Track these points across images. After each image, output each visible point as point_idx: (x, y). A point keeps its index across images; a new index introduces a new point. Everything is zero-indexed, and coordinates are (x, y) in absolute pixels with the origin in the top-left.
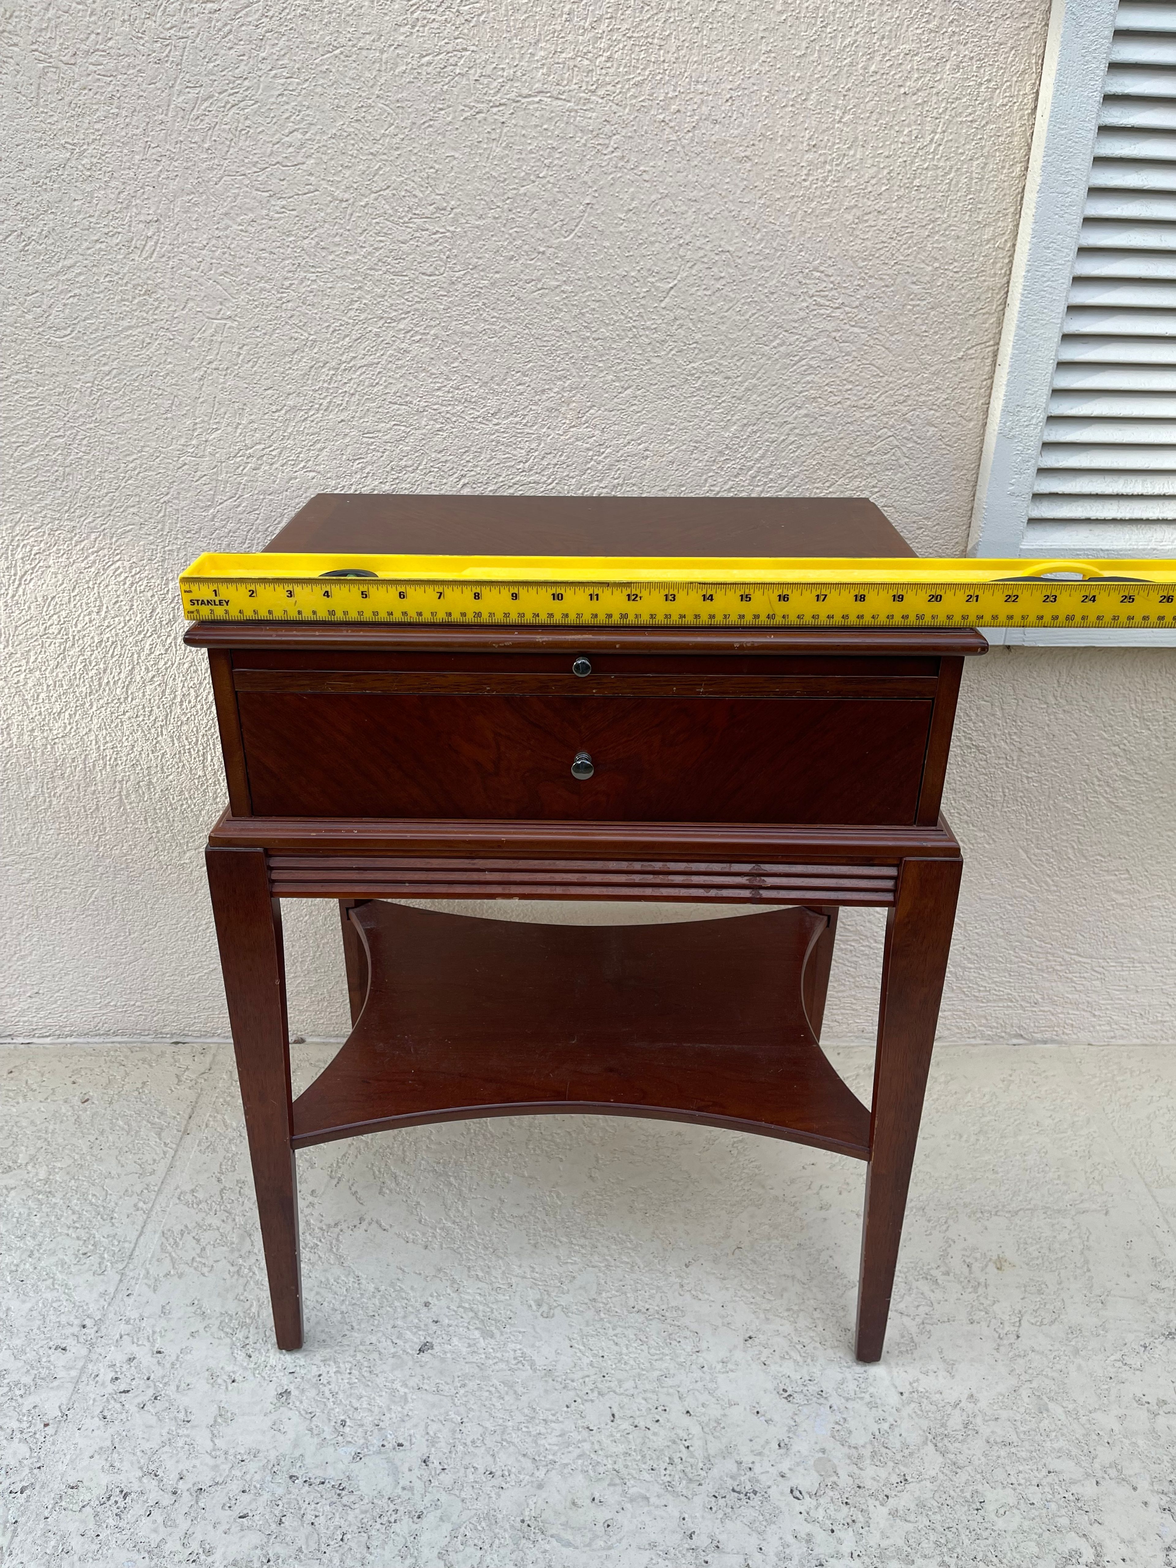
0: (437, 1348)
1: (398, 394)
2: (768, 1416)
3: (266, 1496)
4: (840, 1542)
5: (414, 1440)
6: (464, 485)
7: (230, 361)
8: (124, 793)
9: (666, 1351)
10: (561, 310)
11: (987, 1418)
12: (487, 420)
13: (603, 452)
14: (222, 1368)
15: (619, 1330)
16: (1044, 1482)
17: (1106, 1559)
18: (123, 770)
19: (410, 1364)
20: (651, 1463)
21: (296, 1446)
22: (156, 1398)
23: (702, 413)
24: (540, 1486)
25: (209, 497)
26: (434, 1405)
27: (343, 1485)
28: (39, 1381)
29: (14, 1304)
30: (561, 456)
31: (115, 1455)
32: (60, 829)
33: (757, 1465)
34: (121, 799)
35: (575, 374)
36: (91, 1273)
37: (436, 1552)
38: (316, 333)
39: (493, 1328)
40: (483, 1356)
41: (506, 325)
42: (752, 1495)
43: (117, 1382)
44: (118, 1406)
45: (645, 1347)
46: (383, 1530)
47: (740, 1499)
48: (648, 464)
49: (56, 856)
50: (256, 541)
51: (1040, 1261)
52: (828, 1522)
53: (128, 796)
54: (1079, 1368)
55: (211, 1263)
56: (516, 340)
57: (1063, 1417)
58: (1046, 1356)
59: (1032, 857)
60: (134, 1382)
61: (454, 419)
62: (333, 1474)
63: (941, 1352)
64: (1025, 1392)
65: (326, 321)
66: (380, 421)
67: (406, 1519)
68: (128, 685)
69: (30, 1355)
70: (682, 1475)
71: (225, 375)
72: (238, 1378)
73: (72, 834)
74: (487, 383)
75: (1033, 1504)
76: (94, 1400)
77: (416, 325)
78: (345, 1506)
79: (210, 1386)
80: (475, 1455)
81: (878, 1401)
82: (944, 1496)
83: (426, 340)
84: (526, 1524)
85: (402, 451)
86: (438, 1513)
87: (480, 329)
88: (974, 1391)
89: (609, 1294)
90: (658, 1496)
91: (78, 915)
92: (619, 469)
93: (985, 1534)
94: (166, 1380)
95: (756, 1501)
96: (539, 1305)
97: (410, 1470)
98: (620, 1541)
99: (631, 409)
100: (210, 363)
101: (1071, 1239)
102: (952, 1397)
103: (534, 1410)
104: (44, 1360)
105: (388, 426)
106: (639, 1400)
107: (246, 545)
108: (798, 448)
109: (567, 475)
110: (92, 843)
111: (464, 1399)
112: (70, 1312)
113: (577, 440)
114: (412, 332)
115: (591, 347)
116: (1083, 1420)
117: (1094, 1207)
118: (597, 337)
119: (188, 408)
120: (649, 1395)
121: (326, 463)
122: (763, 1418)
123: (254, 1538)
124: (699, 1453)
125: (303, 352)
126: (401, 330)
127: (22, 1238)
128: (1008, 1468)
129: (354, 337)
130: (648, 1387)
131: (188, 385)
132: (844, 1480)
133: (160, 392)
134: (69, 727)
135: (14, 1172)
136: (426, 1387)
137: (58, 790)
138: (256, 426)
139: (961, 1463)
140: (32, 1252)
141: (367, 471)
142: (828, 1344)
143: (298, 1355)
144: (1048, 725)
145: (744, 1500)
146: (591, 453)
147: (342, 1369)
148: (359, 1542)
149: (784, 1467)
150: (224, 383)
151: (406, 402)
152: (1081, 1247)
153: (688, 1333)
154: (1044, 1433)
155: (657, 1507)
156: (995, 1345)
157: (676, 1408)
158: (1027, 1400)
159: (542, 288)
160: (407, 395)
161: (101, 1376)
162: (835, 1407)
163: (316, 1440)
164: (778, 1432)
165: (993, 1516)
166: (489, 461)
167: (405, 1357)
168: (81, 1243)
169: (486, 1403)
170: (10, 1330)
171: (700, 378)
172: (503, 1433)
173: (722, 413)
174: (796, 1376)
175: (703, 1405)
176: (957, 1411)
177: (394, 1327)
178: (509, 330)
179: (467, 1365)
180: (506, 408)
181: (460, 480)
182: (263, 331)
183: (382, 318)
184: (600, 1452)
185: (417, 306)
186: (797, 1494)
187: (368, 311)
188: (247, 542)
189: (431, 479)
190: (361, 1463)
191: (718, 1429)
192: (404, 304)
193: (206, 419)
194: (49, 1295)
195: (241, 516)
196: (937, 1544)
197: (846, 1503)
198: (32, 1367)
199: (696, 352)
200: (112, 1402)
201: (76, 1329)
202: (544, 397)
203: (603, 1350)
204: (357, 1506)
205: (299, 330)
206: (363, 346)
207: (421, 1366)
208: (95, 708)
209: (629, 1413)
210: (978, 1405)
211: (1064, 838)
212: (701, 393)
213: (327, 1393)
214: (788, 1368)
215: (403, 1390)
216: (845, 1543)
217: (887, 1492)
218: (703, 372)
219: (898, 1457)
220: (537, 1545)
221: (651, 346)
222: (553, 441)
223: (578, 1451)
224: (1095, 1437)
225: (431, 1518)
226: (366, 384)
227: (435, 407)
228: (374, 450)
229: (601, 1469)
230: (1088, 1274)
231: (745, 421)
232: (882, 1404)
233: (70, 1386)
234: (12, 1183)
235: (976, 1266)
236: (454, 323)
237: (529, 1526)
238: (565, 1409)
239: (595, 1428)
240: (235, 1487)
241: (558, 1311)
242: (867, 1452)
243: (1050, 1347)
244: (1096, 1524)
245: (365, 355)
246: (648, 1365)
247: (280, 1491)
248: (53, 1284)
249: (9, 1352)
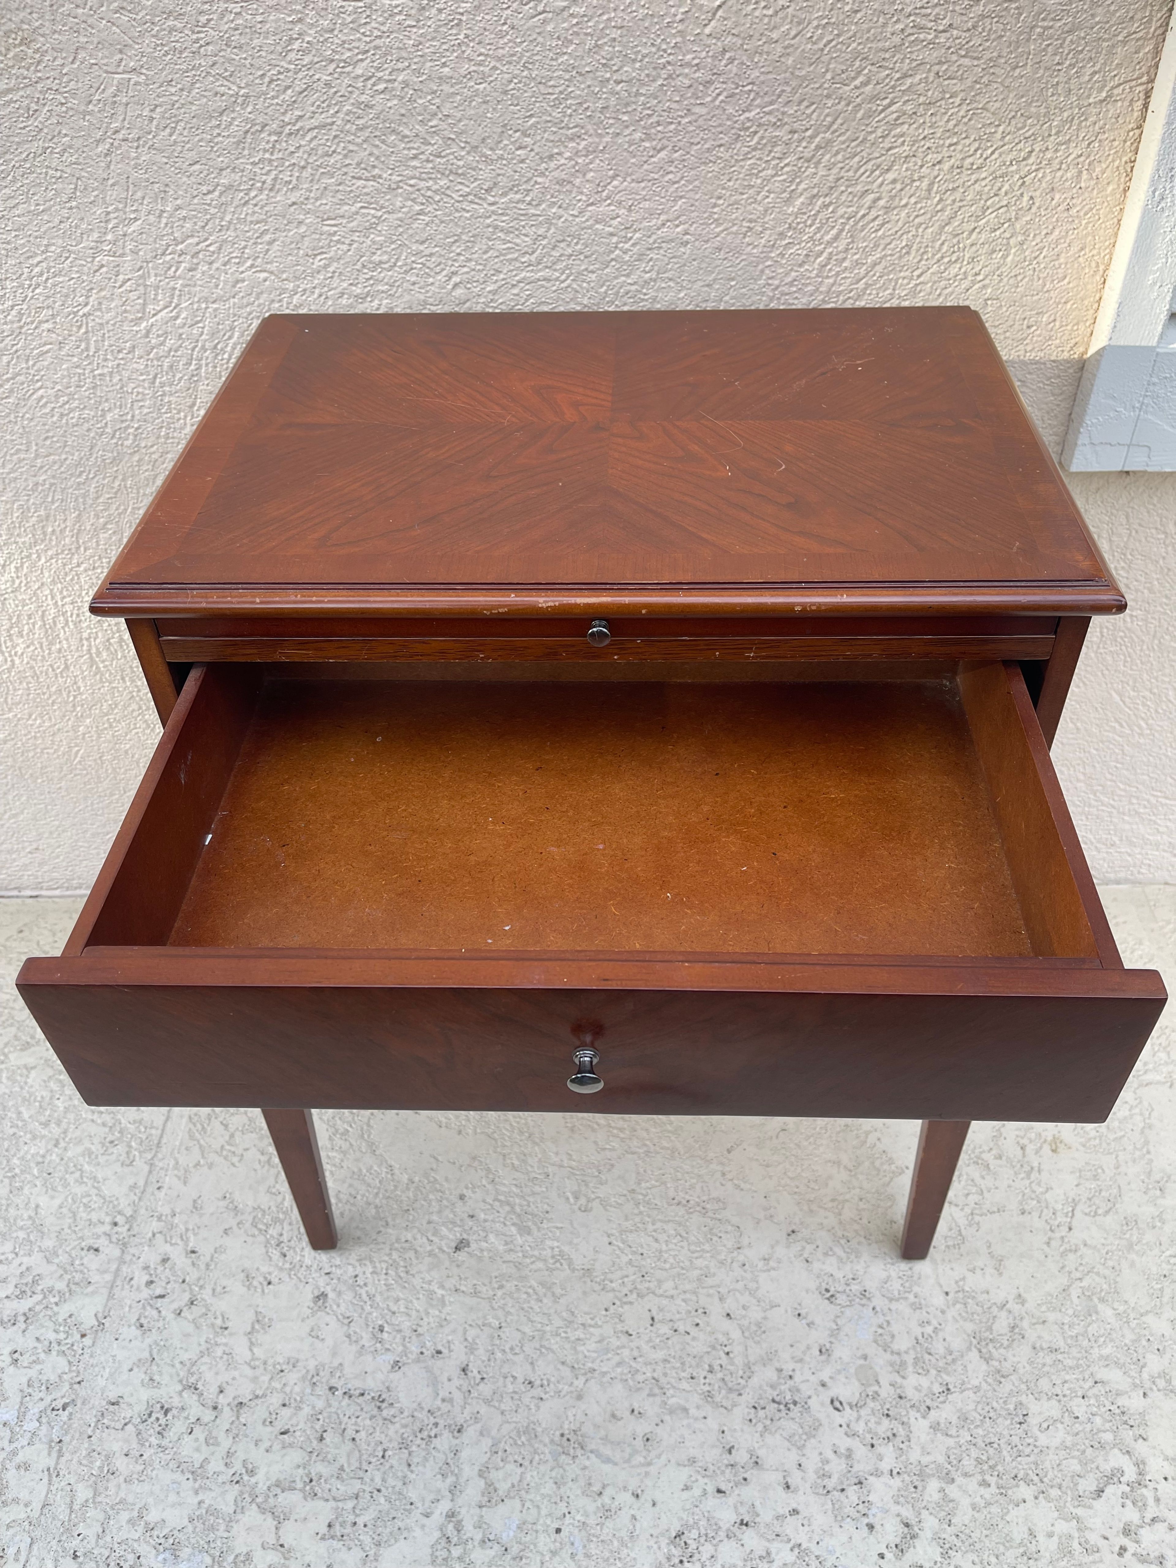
0: (473, 1246)
1: (363, 166)
2: (810, 1319)
3: (306, 1410)
4: (880, 1458)
5: (452, 1347)
6: (456, 285)
7: (141, 128)
8: (94, 650)
9: (707, 1247)
10: (571, 42)
11: (1034, 1321)
12: (480, 198)
13: (631, 238)
14: (258, 1269)
15: (658, 1225)
16: (1090, 1393)
17: (1148, 1478)
18: (89, 627)
19: (447, 1263)
20: (690, 1370)
21: (334, 1354)
22: (192, 1303)
23: (759, 181)
24: (580, 1397)
25: (138, 307)
26: (471, 1309)
27: (383, 1397)
28: (73, 1287)
29: (43, 1201)
30: (577, 244)
31: (154, 1368)
32: (28, 689)
33: (798, 1372)
34: (91, 658)
35: (591, 131)
36: (119, 1164)
37: (476, 1468)
38: (247, 85)
39: (530, 1224)
40: (520, 1254)
41: (498, 65)
42: (791, 1406)
43: (153, 1286)
44: (155, 1313)
45: (685, 1244)
46: (423, 1446)
47: (779, 1411)
48: (688, 252)
49: (30, 716)
50: (203, 362)
51: (1097, 1141)
52: (868, 1436)
53: (99, 653)
54: (1132, 1265)
55: (239, 1151)
56: (512, 86)
57: (1112, 1320)
58: (1099, 1251)
59: (1127, 700)
60: (169, 1286)
61: (437, 198)
62: (372, 1384)
63: (989, 1247)
64: (1075, 1292)
65: (259, 69)
66: (342, 203)
67: (446, 1434)
68: (78, 534)
69: (63, 1258)
70: (721, 1384)
71: (137, 148)
72: (275, 1280)
73: (44, 694)
74: (477, 147)
75: (1077, 1418)
76: (130, 1307)
77: (378, 69)
78: (385, 1419)
79: (245, 1289)
80: (514, 1363)
81: (923, 1302)
82: (987, 1408)
83: (393, 89)
84: (565, 1439)
85: (374, 242)
86: (478, 1426)
87: (463, 72)
88: (1021, 1290)
89: (648, 1184)
90: (698, 1407)
91: (66, 775)
92: (651, 259)
93: (1027, 1451)
94: (201, 1282)
95: (796, 1411)
96: (577, 1198)
97: (449, 1380)
98: (659, 1456)
99: (666, 178)
100: (116, 132)
101: (1131, 1116)
102: (999, 1296)
103: (573, 1313)
104: (77, 1262)
105: (353, 209)
106: (679, 1301)
107: (193, 367)
108: (883, 225)
109: (586, 269)
110: (67, 703)
111: (502, 1302)
112: (100, 1208)
113: (597, 222)
114: (374, 79)
115: (613, 93)
116: (1133, 1324)
117: (1158, 1078)
118: (619, 78)
119: (96, 193)
120: (688, 1296)
121: (279, 260)
122: (804, 1321)
123: (296, 1456)
124: (739, 1361)
125: (233, 111)
126: (358, 77)
127: (46, 1124)
128: (1054, 1377)
129: (297, 89)
130: (688, 1287)
131: (92, 163)
132: (886, 1391)
133: (58, 174)
134: (17, 582)
135: (33, 1049)
136: (463, 1288)
137: (18, 649)
138: (184, 213)
139: (1004, 1372)
140: (57, 1141)
141: (331, 269)
142: (873, 1238)
143: (333, 1254)
144: (1164, 558)
145: (784, 1411)
146: (615, 239)
147: (379, 1270)
148: (400, 1458)
149: (825, 1375)
150: (137, 158)
151: (374, 176)
152: (1141, 1125)
153: (730, 1228)
154: (1093, 1339)
155: (696, 1419)
156: (1046, 1239)
157: (716, 1310)
158: (1076, 1301)
159: (544, 12)
160: (374, 167)
161: (136, 1279)
162: (878, 1309)
163: (354, 1348)
164: (819, 1336)
165: (1035, 1430)
166: (485, 252)
167: (441, 1255)
168: (107, 1130)
169: (525, 1306)
170: (40, 1229)
171: (756, 133)
172: (541, 1339)
173: (784, 180)
174: (839, 1275)
175: (744, 1307)
176: (1004, 1314)
177: (429, 1222)
178: (502, 72)
179: (504, 1266)
180: (503, 181)
181: (450, 278)
182: (179, 86)
183: (332, 61)
184: (639, 1360)
185: (378, 42)
186: (837, 1404)
187: (314, 52)
188: (194, 362)
189: (413, 279)
190: (400, 1373)
191: (759, 1333)
192: (360, 40)
193: (121, 206)
194: (79, 1190)
195: (181, 331)
196: (979, 1462)
197: (888, 1415)
198: (66, 1272)
199: (752, 96)
200: (148, 1308)
201: (107, 1228)
202: (552, 165)
203: (642, 1247)
204: (397, 1419)
205: (226, 83)
206: (312, 100)
207: (458, 1266)
208: (43, 560)
209: (668, 1316)
210: (1026, 1305)
211: (1167, 679)
212: (757, 153)
213: (364, 1296)
214: (830, 1265)
215: (440, 1292)
216: (886, 1459)
217: (929, 1402)
218: (760, 125)
219: (941, 1364)
220: (577, 1461)
221: (692, 90)
222: (567, 224)
223: (617, 1359)
224: (1144, 1343)
225: (471, 1432)
226: (320, 152)
227: (412, 182)
228: (338, 242)
229: (640, 1377)
230: (1148, 1156)
231: (815, 191)
232: (926, 1306)
233: (105, 1291)
234: (31, 1061)
235: (1030, 1148)
236: (429, 64)
237: (568, 1440)
238: (604, 1312)
239: (634, 1333)
240: (275, 1400)
241: (596, 1204)
242: (909, 1359)
243: (1103, 1241)
244: (1141, 1440)
245: (314, 113)
246: (687, 1263)
247: (320, 1404)
248: (82, 1177)
249: (41, 1255)
